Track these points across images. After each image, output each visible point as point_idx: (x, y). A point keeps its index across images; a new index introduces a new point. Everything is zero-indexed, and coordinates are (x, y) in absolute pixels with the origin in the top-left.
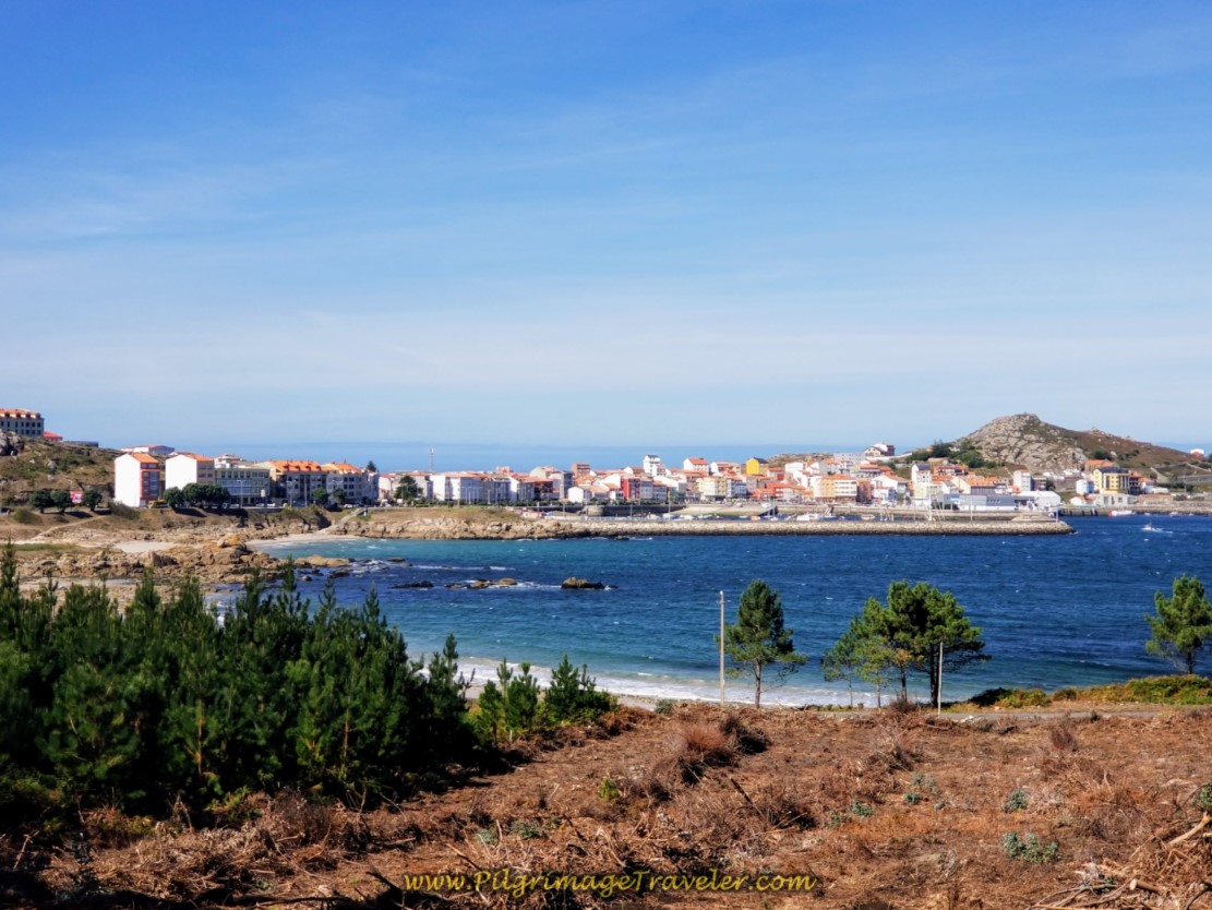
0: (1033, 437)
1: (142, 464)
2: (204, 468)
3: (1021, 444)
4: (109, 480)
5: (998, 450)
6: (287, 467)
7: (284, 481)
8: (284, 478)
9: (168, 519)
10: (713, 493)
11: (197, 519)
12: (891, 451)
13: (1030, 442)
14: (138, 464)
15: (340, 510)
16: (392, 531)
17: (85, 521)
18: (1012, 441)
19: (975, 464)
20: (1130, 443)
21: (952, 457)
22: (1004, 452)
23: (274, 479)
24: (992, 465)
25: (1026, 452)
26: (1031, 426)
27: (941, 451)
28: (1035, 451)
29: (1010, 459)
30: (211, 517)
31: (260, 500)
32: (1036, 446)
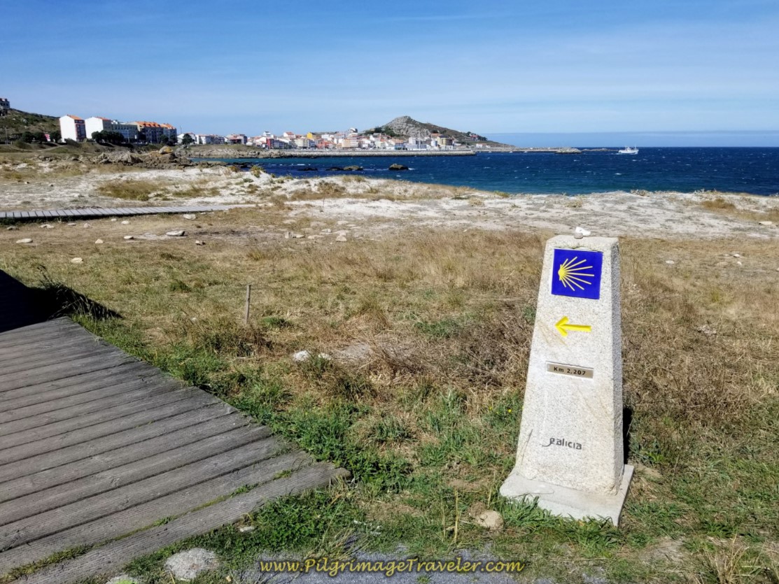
0: (411, 125)
1: (75, 120)
2: (107, 123)
3: (407, 127)
4: (57, 129)
5: (400, 130)
6: (145, 125)
7: (144, 132)
8: (144, 130)
9: (96, 147)
10: (302, 145)
11: (111, 148)
12: (356, 131)
13: (410, 127)
14: (73, 120)
15: (174, 146)
16: (204, 155)
17: (54, 148)
18: (404, 126)
19: (392, 135)
20: (443, 128)
21: (383, 132)
22: (402, 131)
23: (139, 130)
24: (398, 136)
25: (409, 130)
26: (409, 121)
27: (378, 130)
28: (412, 130)
29: (404, 133)
30: (117, 148)
31: (136, 140)
32: (412, 128)
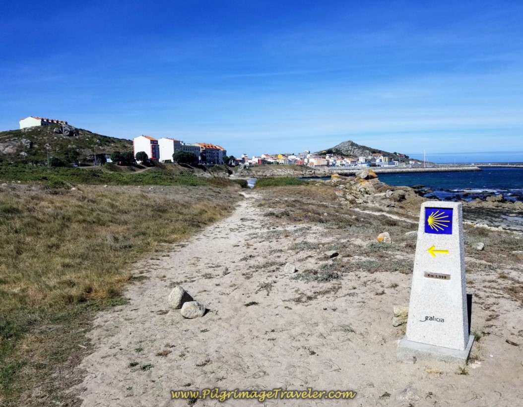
0: (355, 147)
1: (151, 141)
3: (352, 149)
5: (347, 151)
6: (205, 146)
7: (205, 153)
13: (355, 149)
14: (149, 141)
18: (350, 149)
19: (345, 155)
22: (349, 152)
23: (201, 152)
24: (349, 156)
25: (355, 152)
26: (353, 144)
27: (329, 152)
29: (352, 154)
30: (195, 169)
32: (357, 150)
